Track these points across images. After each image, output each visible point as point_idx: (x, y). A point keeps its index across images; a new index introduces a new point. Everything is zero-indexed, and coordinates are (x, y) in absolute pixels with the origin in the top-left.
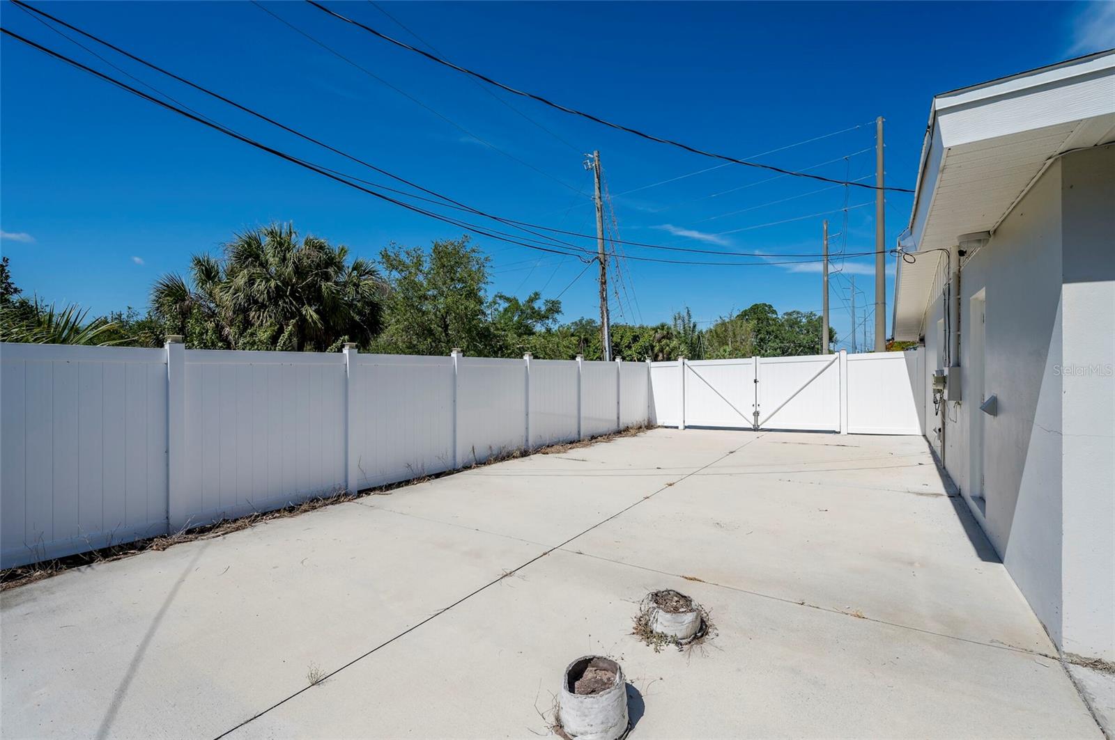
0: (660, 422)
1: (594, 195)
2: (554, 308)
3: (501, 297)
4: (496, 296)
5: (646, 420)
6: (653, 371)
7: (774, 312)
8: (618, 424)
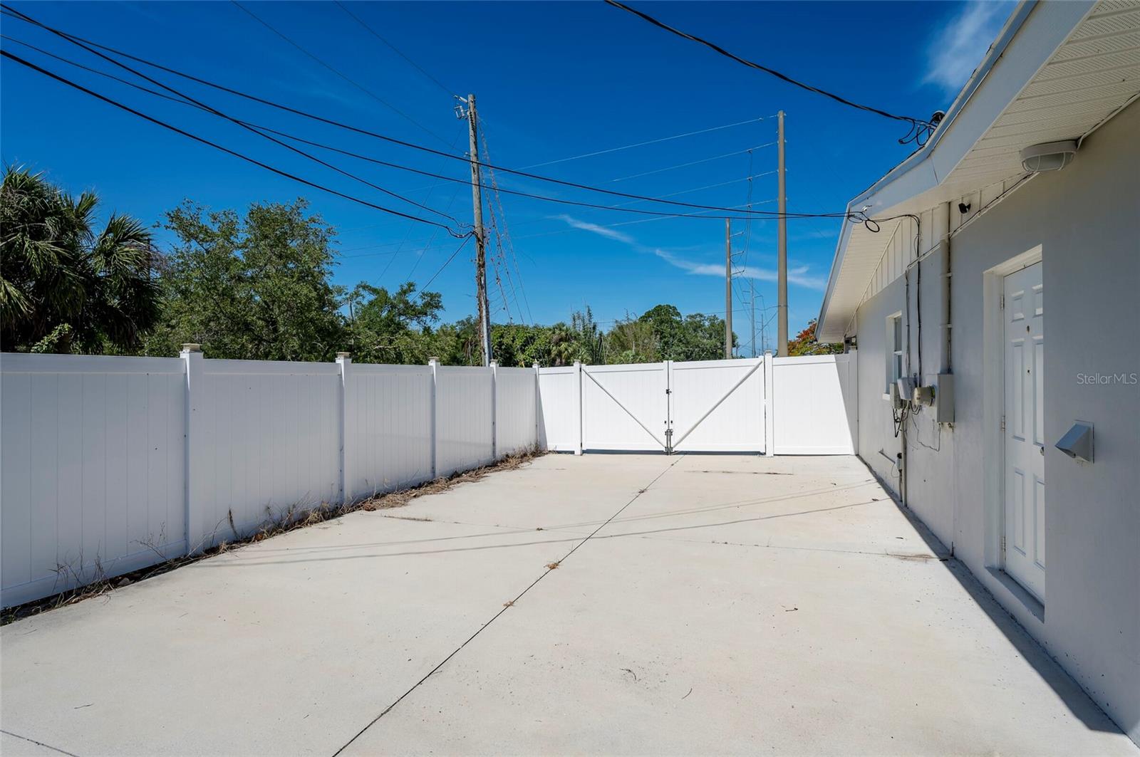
0: (551, 446)
1: (469, 152)
2: (433, 303)
3: (365, 287)
4: (358, 287)
5: (533, 443)
6: (542, 380)
7: (678, 314)
8: (494, 452)
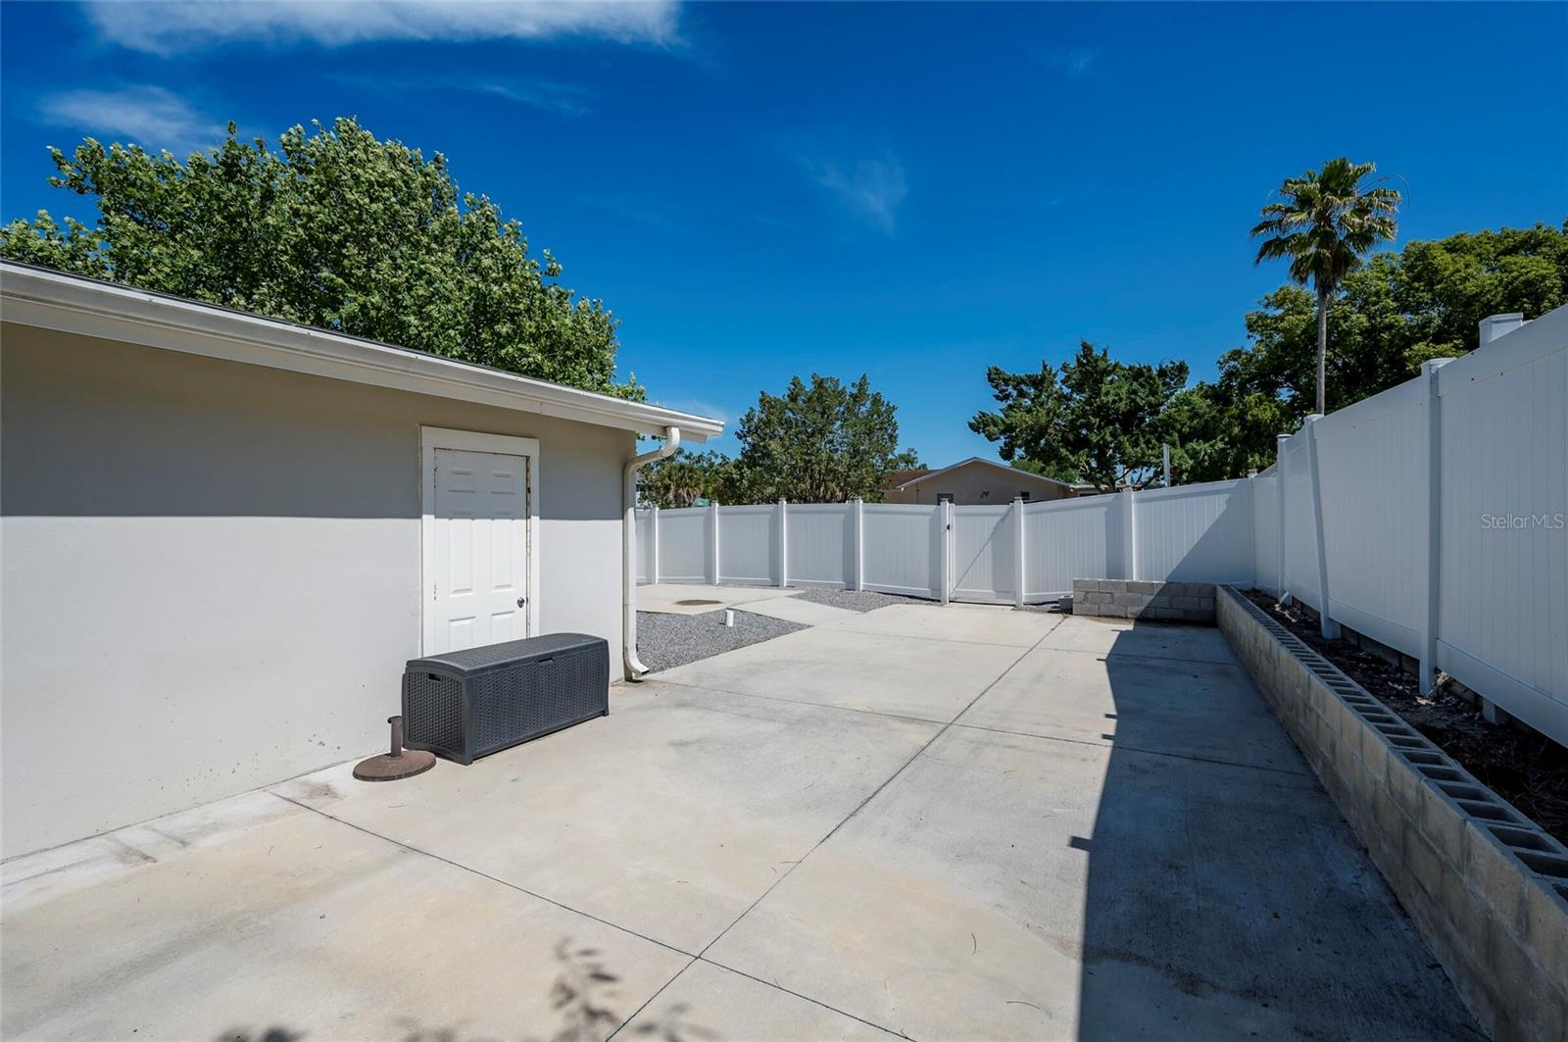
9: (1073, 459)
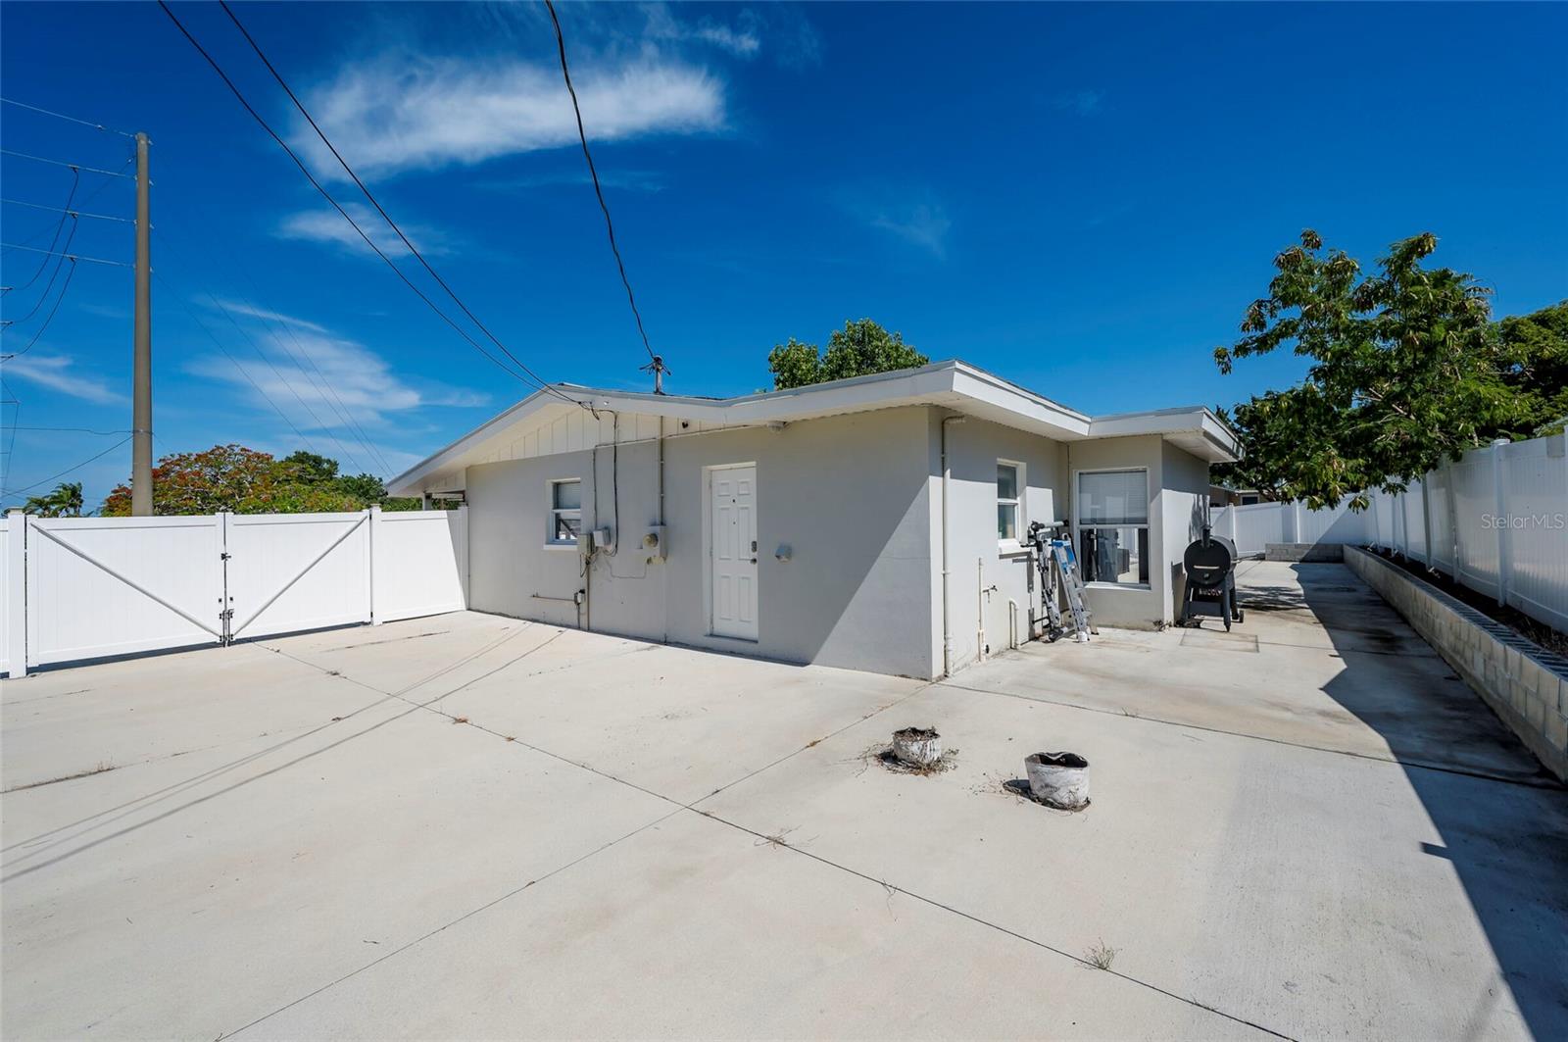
9: (1245, 475)
